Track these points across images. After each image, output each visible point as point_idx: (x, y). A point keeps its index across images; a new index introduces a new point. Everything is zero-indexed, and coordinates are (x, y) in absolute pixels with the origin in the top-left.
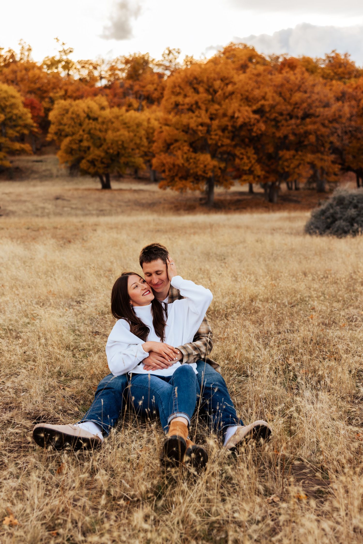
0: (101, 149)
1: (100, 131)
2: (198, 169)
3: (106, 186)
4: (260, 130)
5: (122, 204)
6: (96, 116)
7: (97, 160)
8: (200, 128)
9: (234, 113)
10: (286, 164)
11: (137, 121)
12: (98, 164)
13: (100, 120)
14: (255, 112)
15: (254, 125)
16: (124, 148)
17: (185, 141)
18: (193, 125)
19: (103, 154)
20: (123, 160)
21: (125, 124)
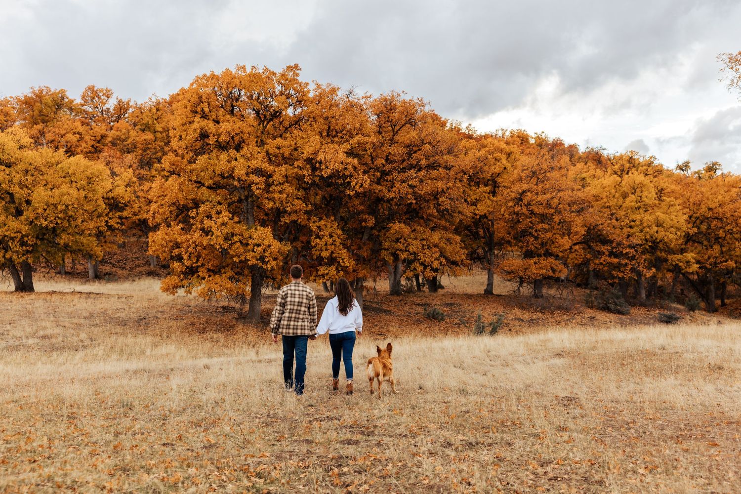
0: (22, 218)
1: (22, 186)
2: (250, 255)
3: (25, 287)
4: (362, 185)
5: (82, 321)
6: (13, 160)
7: (12, 239)
8: (254, 178)
9: (316, 153)
10: (400, 246)
11: (88, 173)
12: (15, 246)
13: (21, 167)
14: (350, 153)
15: (351, 176)
16: (70, 218)
17: (219, 203)
18: (240, 172)
19: (25, 229)
20: (64, 239)
21: (67, 175)
